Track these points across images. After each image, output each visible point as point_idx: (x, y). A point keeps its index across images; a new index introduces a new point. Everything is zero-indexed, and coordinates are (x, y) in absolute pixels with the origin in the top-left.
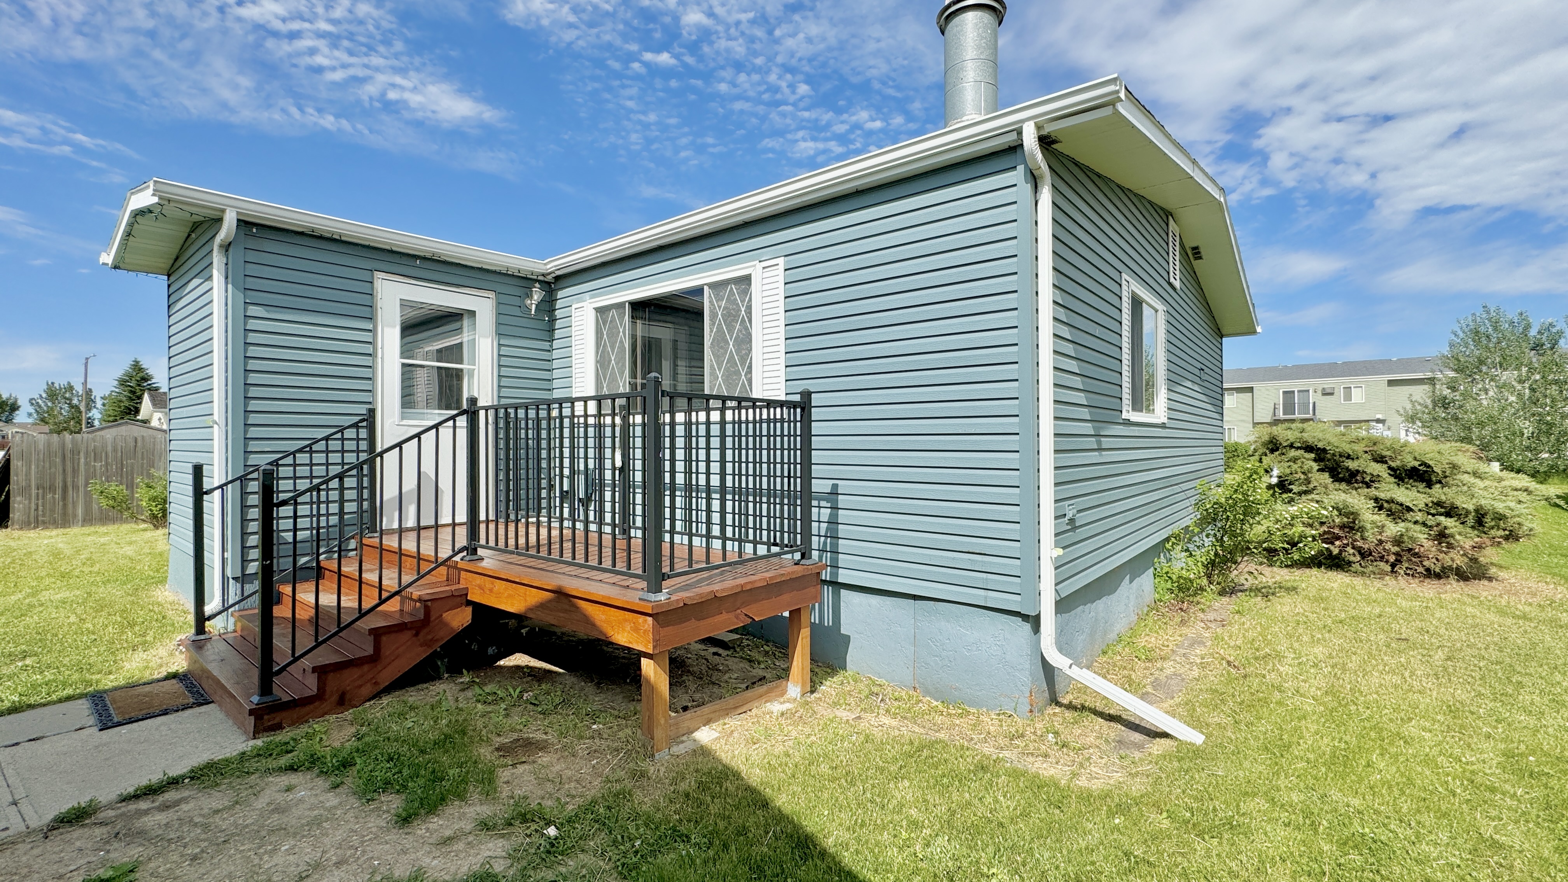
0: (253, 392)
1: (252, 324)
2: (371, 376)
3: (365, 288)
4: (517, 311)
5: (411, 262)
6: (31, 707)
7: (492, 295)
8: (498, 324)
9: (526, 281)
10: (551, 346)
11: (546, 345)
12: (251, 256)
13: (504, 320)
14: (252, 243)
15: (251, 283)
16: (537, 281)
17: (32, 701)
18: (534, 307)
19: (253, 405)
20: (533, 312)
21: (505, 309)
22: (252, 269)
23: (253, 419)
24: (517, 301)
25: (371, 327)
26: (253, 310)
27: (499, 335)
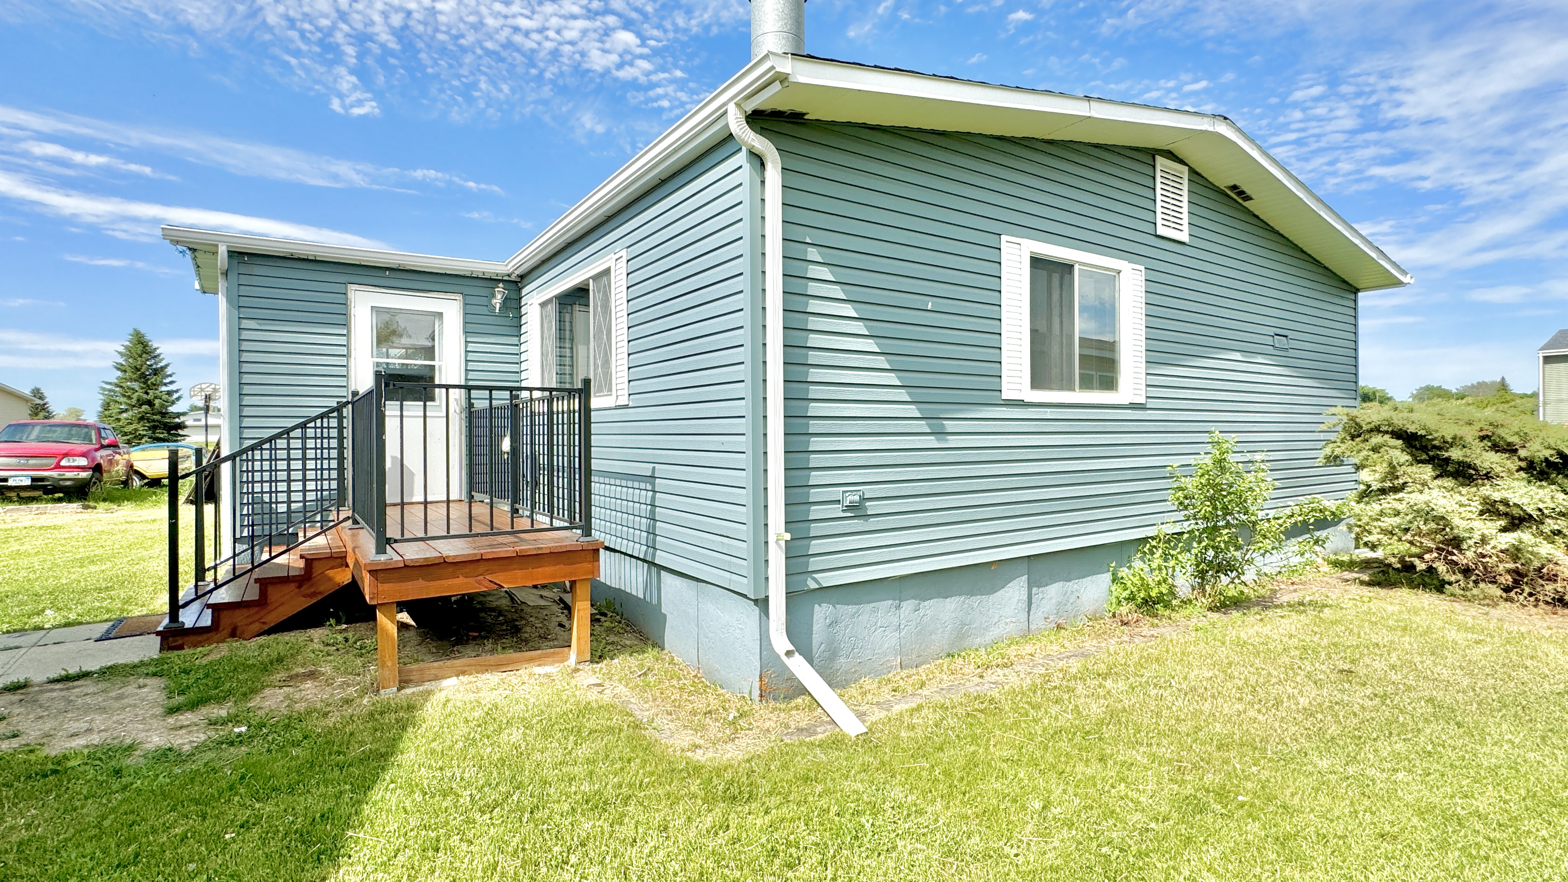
0: (247, 390)
1: (245, 335)
2: (345, 374)
3: (339, 298)
4: (484, 310)
5: (380, 274)
6: (80, 623)
7: (459, 297)
8: (466, 323)
9: (492, 281)
10: (520, 340)
11: (514, 340)
12: (244, 280)
13: (470, 318)
14: (243, 269)
15: (244, 301)
16: (499, 281)
17: (83, 620)
18: (498, 306)
19: (247, 400)
20: (497, 311)
21: (472, 309)
22: (244, 290)
23: (247, 411)
24: (484, 301)
25: (345, 332)
26: (246, 324)
27: (466, 333)
